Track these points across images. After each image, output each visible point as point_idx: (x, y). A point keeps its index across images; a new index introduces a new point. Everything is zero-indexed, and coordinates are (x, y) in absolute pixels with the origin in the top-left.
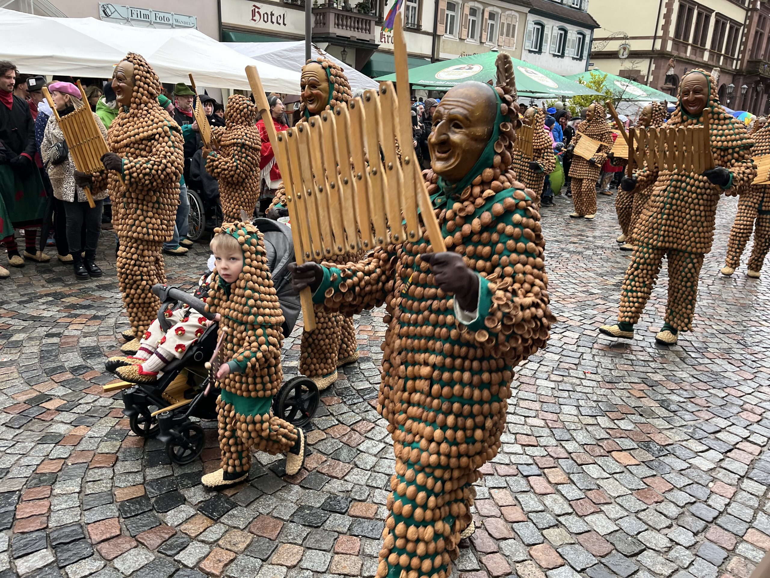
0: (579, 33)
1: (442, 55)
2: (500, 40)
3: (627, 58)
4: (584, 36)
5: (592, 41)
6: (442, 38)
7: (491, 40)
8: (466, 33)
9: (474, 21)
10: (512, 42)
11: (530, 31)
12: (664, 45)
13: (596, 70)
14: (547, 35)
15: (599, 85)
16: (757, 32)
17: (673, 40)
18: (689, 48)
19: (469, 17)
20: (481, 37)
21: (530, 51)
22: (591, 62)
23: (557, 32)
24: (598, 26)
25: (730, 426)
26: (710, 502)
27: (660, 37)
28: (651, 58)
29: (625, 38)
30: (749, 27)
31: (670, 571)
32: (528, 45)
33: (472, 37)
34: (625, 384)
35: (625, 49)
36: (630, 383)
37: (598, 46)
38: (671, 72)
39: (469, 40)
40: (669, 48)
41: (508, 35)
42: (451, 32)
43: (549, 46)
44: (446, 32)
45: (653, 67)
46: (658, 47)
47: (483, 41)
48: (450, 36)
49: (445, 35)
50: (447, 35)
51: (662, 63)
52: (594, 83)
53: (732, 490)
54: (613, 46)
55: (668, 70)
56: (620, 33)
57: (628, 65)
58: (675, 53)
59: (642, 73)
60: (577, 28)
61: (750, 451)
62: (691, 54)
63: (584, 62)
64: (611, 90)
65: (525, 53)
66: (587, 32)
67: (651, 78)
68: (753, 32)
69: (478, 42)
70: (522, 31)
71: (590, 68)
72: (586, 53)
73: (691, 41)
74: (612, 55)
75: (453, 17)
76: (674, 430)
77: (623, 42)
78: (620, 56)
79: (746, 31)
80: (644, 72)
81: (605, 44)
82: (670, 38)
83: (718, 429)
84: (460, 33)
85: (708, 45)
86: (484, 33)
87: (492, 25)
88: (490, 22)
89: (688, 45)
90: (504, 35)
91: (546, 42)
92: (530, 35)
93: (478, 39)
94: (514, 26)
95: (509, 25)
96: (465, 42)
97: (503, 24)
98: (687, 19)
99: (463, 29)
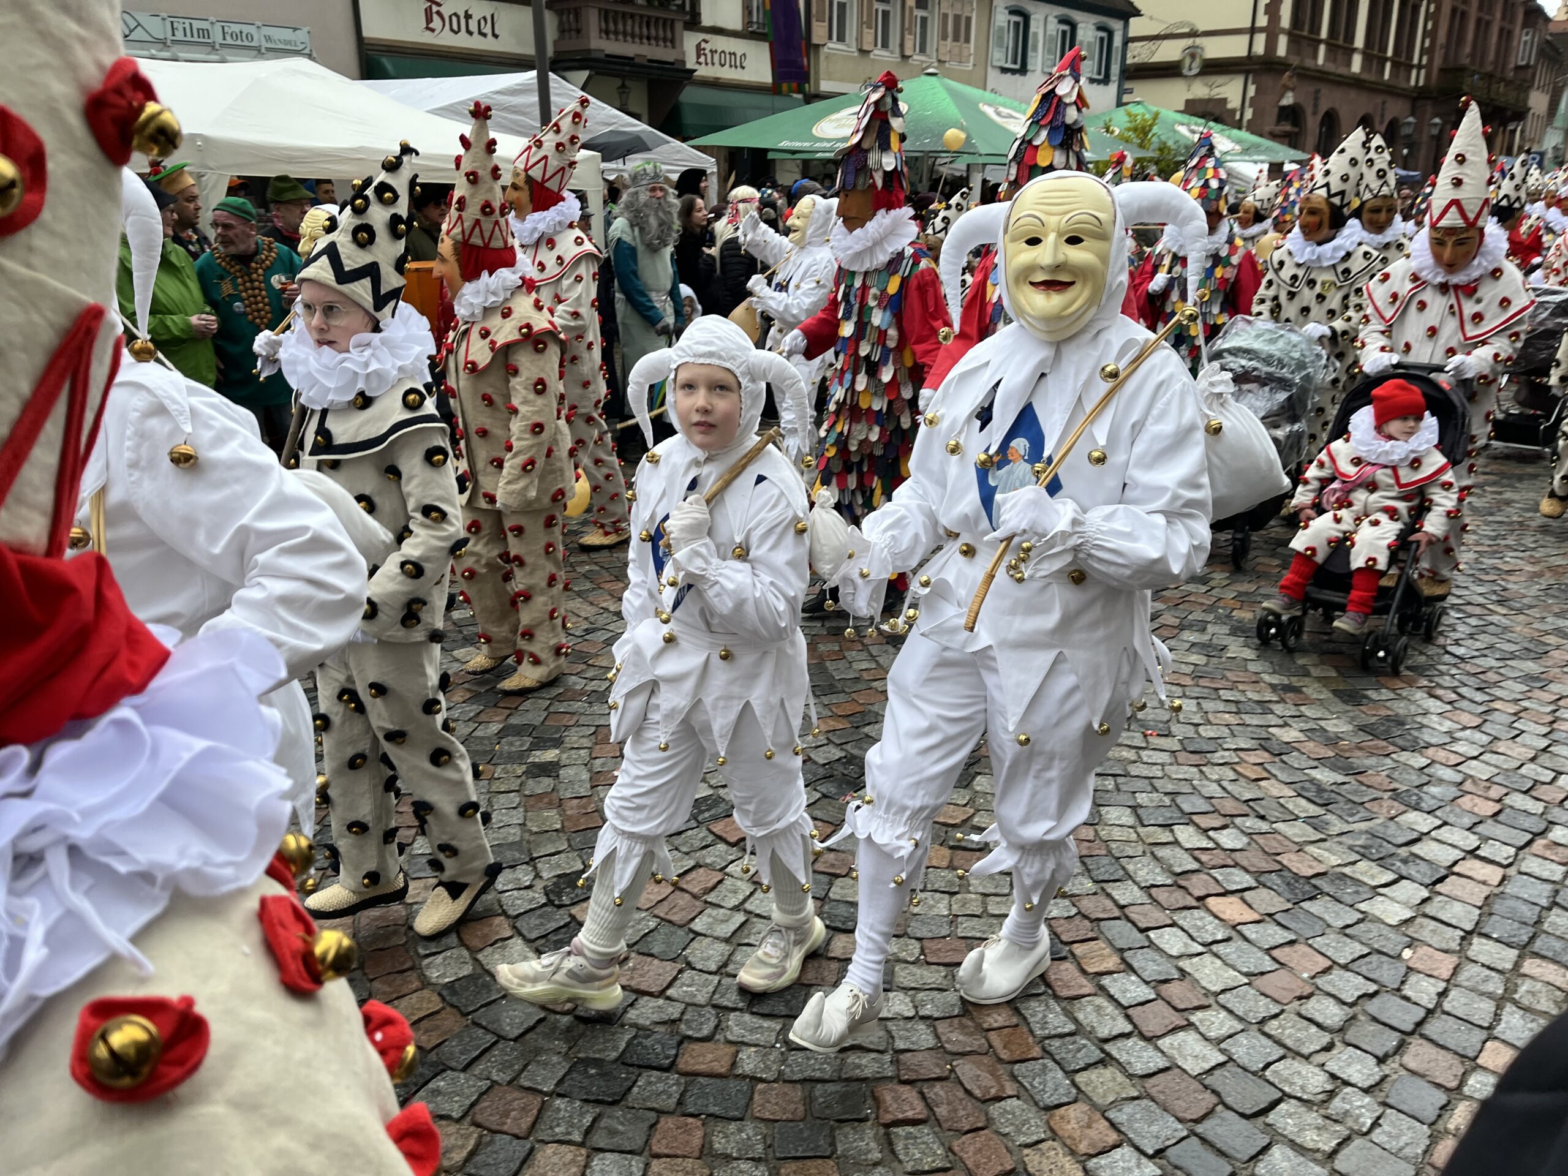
0: (1100, 28)
1: (825, 86)
2: (942, 50)
3: (1196, 76)
4: (1111, 34)
5: (1127, 41)
6: (825, 50)
7: (923, 50)
8: (871, 38)
9: (886, 14)
10: (965, 53)
11: (1001, 29)
12: (1271, 44)
13: (1138, 103)
14: (1036, 34)
15: (1146, 134)
17: (1289, 34)
18: (1322, 49)
19: (876, 5)
20: (902, 46)
21: (1004, 70)
22: (1128, 85)
23: (1054, 28)
24: (1137, 13)
25: (1439, 827)
26: (1407, 991)
27: (1261, 30)
28: (1247, 73)
29: (1193, 34)
31: (1334, 1143)
32: (999, 57)
33: (885, 45)
34: (1227, 753)
35: (1193, 56)
36: (1236, 750)
37: (1138, 54)
38: (1288, 100)
39: (878, 53)
40: (1282, 50)
41: (956, 38)
42: (841, 38)
43: (1041, 58)
44: (830, 37)
45: (1252, 91)
46: (1259, 48)
47: (908, 53)
48: (840, 46)
49: (830, 45)
50: (834, 45)
51: (1268, 80)
52: (1135, 130)
53: (1451, 961)
54: (1169, 52)
55: (1282, 96)
56: (1182, 24)
57: (1200, 90)
58: (1295, 61)
59: (1230, 106)
60: (1095, 19)
61: (1480, 878)
62: (1327, 58)
63: (1113, 88)
64: (1170, 143)
65: (993, 76)
66: (1116, 25)
67: (1249, 114)
69: (897, 54)
70: (985, 28)
71: (1126, 98)
72: (1115, 69)
73: (1324, 34)
74: (1169, 71)
75: (843, 6)
76: (1327, 844)
77: (1189, 42)
78: (1185, 71)
79: (1432, 9)
80: (1234, 103)
81: (1154, 48)
82: (1283, 31)
83: (1415, 835)
84: (860, 39)
85: (1359, 41)
86: (907, 36)
87: (924, 20)
88: (919, 13)
89: (1320, 41)
90: (949, 39)
91: (1035, 49)
92: (1001, 38)
93: (897, 50)
94: (968, 20)
95: (957, 18)
96: (872, 56)
97: (945, 16)
99: (866, 30)
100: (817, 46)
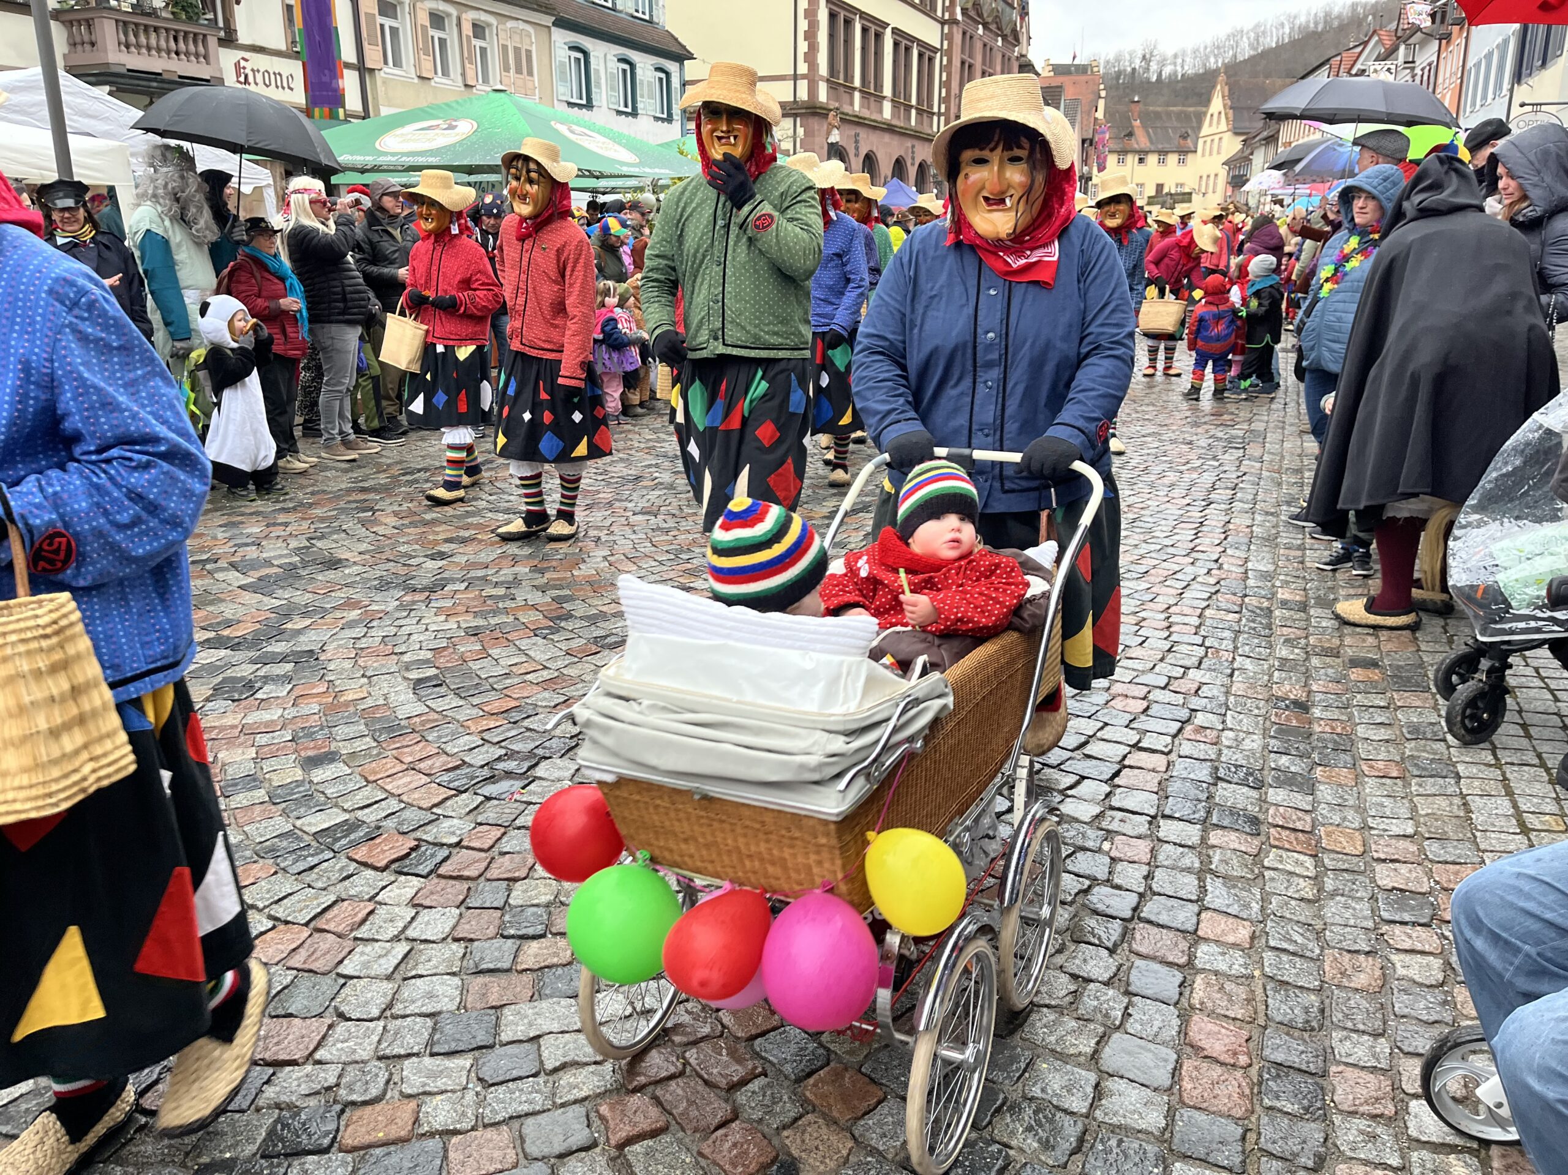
0: (656, 69)
1: (386, 110)
2: (507, 79)
4: (668, 74)
6: (380, 75)
7: (487, 78)
8: (430, 65)
9: (442, 41)
10: (530, 85)
11: (562, 64)
12: (812, 90)
14: (597, 71)
16: (963, 63)
17: (828, 81)
18: (857, 95)
19: (431, 32)
23: (614, 67)
24: (690, 56)
27: (804, 77)
28: (794, 117)
30: (949, 53)
32: (565, 91)
33: (446, 73)
38: (835, 137)
39: (439, 79)
41: (519, 71)
42: (397, 63)
43: (606, 94)
44: (386, 62)
45: (801, 132)
46: (803, 95)
47: (471, 82)
48: (396, 71)
49: (386, 69)
50: (390, 69)
51: (813, 122)
53: (1146, 845)
55: (829, 134)
58: (835, 106)
60: (650, 59)
61: (1151, 767)
62: (862, 106)
63: (676, 125)
65: (561, 108)
66: (672, 67)
68: (956, 63)
69: (461, 84)
70: (547, 61)
73: (857, 83)
75: (394, 31)
79: (945, 62)
82: (822, 78)
84: (418, 65)
85: (887, 91)
86: (468, 65)
87: (483, 51)
88: (478, 43)
89: (854, 89)
90: (512, 71)
91: (598, 86)
92: (563, 73)
93: (460, 78)
94: (529, 53)
95: (517, 50)
96: (432, 83)
97: (505, 48)
98: (846, 41)
99: (423, 57)
100: (372, 71)
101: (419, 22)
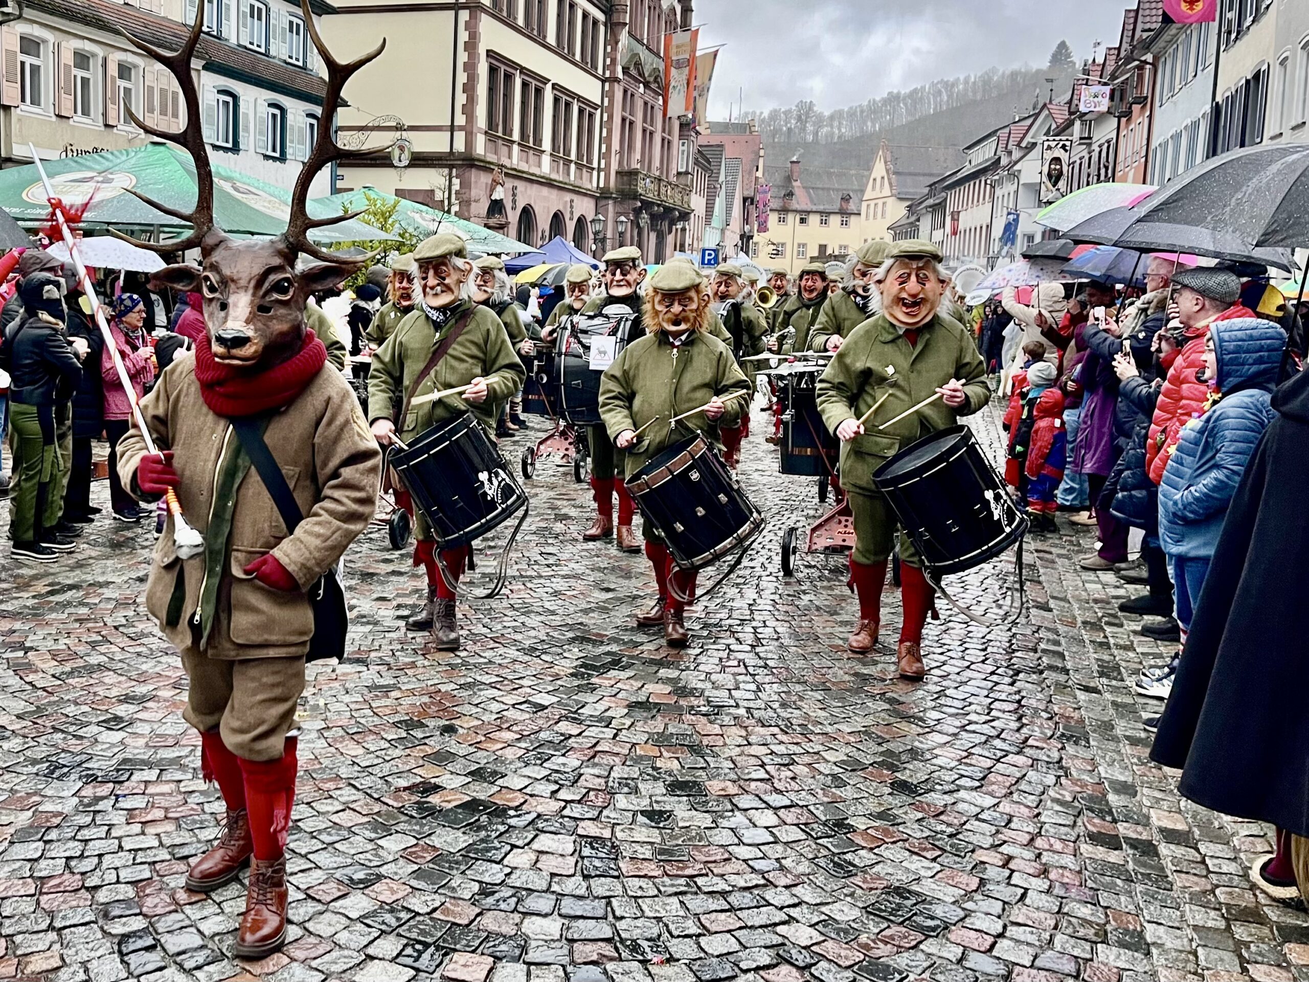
0: (308, 115)
1: (18, 151)
6: (18, 113)
7: (128, 121)
8: (70, 105)
9: (85, 81)
11: (210, 107)
12: (469, 143)
14: (246, 115)
16: (624, 120)
17: (486, 133)
18: (516, 148)
19: (75, 71)
20: (105, 115)
21: (216, 147)
22: (339, 171)
23: (265, 111)
27: (461, 128)
28: (451, 167)
29: (398, 128)
30: (609, 110)
32: (211, 134)
33: (86, 112)
35: (402, 149)
37: (349, 142)
39: (79, 119)
40: (480, 148)
41: (164, 113)
42: (35, 101)
43: (253, 138)
44: (23, 100)
45: (456, 184)
46: (460, 145)
47: (111, 123)
48: (34, 109)
49: (22, 107)
50: (27, 107)
51: (471, 176)
54: (378, 142)
56: (390, 118)
57: (412, 179)
58: (492, 158)
59: (437, 198)
60: (304, 106)
62: (520, 159)
67: (456, 204)
68: (617, 120)
69: (101, 123)
73: (516, 135)
74: (378, 161)
75: (35, 69)
77: (398, 134)
79: (605, 118)
80: (441, 193)
81: (363, 138)
82: (480, 130)
84: (57, 103)
85: (547, 145)
86: (110, 106)
87: (127, 91)
88: (123, 84)
89: (514, 142)
90: (157, 113)
91: (247, 130)
92: (210, 116)
93: (101, 118)
94: (175, 95)
95: (163, 93)
96: (71, 121)
97: (151, 89)
98: (505, 95)
99: (63, 95)
100: (9, 107)
101: (63, 62)
